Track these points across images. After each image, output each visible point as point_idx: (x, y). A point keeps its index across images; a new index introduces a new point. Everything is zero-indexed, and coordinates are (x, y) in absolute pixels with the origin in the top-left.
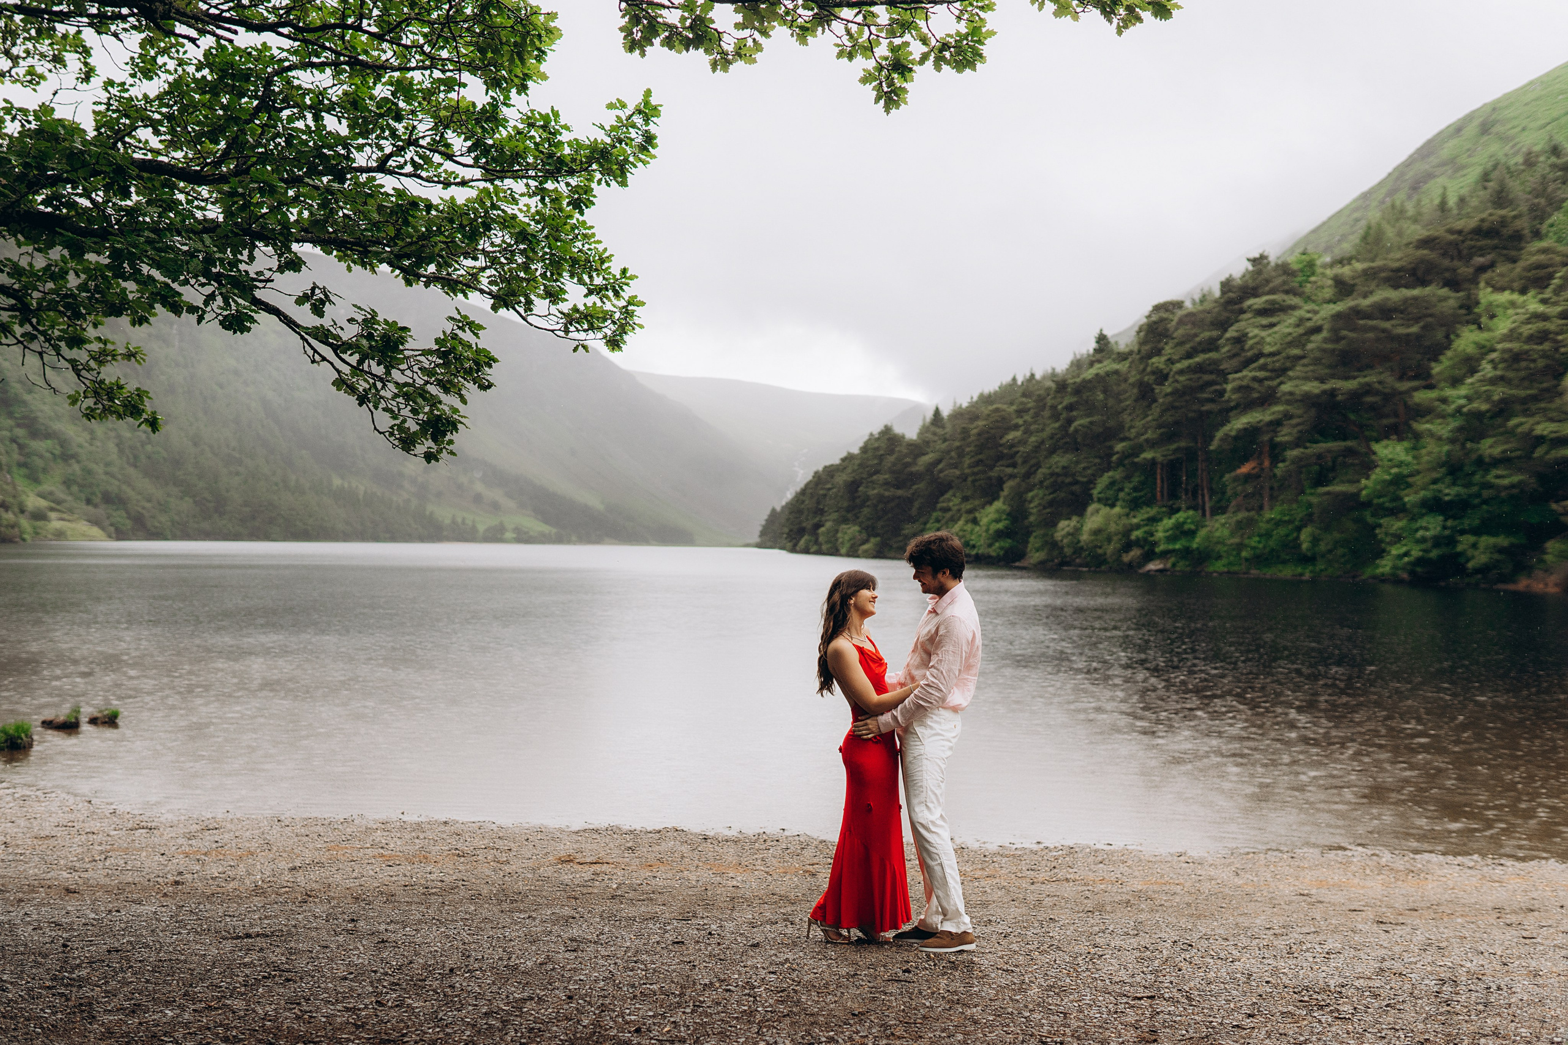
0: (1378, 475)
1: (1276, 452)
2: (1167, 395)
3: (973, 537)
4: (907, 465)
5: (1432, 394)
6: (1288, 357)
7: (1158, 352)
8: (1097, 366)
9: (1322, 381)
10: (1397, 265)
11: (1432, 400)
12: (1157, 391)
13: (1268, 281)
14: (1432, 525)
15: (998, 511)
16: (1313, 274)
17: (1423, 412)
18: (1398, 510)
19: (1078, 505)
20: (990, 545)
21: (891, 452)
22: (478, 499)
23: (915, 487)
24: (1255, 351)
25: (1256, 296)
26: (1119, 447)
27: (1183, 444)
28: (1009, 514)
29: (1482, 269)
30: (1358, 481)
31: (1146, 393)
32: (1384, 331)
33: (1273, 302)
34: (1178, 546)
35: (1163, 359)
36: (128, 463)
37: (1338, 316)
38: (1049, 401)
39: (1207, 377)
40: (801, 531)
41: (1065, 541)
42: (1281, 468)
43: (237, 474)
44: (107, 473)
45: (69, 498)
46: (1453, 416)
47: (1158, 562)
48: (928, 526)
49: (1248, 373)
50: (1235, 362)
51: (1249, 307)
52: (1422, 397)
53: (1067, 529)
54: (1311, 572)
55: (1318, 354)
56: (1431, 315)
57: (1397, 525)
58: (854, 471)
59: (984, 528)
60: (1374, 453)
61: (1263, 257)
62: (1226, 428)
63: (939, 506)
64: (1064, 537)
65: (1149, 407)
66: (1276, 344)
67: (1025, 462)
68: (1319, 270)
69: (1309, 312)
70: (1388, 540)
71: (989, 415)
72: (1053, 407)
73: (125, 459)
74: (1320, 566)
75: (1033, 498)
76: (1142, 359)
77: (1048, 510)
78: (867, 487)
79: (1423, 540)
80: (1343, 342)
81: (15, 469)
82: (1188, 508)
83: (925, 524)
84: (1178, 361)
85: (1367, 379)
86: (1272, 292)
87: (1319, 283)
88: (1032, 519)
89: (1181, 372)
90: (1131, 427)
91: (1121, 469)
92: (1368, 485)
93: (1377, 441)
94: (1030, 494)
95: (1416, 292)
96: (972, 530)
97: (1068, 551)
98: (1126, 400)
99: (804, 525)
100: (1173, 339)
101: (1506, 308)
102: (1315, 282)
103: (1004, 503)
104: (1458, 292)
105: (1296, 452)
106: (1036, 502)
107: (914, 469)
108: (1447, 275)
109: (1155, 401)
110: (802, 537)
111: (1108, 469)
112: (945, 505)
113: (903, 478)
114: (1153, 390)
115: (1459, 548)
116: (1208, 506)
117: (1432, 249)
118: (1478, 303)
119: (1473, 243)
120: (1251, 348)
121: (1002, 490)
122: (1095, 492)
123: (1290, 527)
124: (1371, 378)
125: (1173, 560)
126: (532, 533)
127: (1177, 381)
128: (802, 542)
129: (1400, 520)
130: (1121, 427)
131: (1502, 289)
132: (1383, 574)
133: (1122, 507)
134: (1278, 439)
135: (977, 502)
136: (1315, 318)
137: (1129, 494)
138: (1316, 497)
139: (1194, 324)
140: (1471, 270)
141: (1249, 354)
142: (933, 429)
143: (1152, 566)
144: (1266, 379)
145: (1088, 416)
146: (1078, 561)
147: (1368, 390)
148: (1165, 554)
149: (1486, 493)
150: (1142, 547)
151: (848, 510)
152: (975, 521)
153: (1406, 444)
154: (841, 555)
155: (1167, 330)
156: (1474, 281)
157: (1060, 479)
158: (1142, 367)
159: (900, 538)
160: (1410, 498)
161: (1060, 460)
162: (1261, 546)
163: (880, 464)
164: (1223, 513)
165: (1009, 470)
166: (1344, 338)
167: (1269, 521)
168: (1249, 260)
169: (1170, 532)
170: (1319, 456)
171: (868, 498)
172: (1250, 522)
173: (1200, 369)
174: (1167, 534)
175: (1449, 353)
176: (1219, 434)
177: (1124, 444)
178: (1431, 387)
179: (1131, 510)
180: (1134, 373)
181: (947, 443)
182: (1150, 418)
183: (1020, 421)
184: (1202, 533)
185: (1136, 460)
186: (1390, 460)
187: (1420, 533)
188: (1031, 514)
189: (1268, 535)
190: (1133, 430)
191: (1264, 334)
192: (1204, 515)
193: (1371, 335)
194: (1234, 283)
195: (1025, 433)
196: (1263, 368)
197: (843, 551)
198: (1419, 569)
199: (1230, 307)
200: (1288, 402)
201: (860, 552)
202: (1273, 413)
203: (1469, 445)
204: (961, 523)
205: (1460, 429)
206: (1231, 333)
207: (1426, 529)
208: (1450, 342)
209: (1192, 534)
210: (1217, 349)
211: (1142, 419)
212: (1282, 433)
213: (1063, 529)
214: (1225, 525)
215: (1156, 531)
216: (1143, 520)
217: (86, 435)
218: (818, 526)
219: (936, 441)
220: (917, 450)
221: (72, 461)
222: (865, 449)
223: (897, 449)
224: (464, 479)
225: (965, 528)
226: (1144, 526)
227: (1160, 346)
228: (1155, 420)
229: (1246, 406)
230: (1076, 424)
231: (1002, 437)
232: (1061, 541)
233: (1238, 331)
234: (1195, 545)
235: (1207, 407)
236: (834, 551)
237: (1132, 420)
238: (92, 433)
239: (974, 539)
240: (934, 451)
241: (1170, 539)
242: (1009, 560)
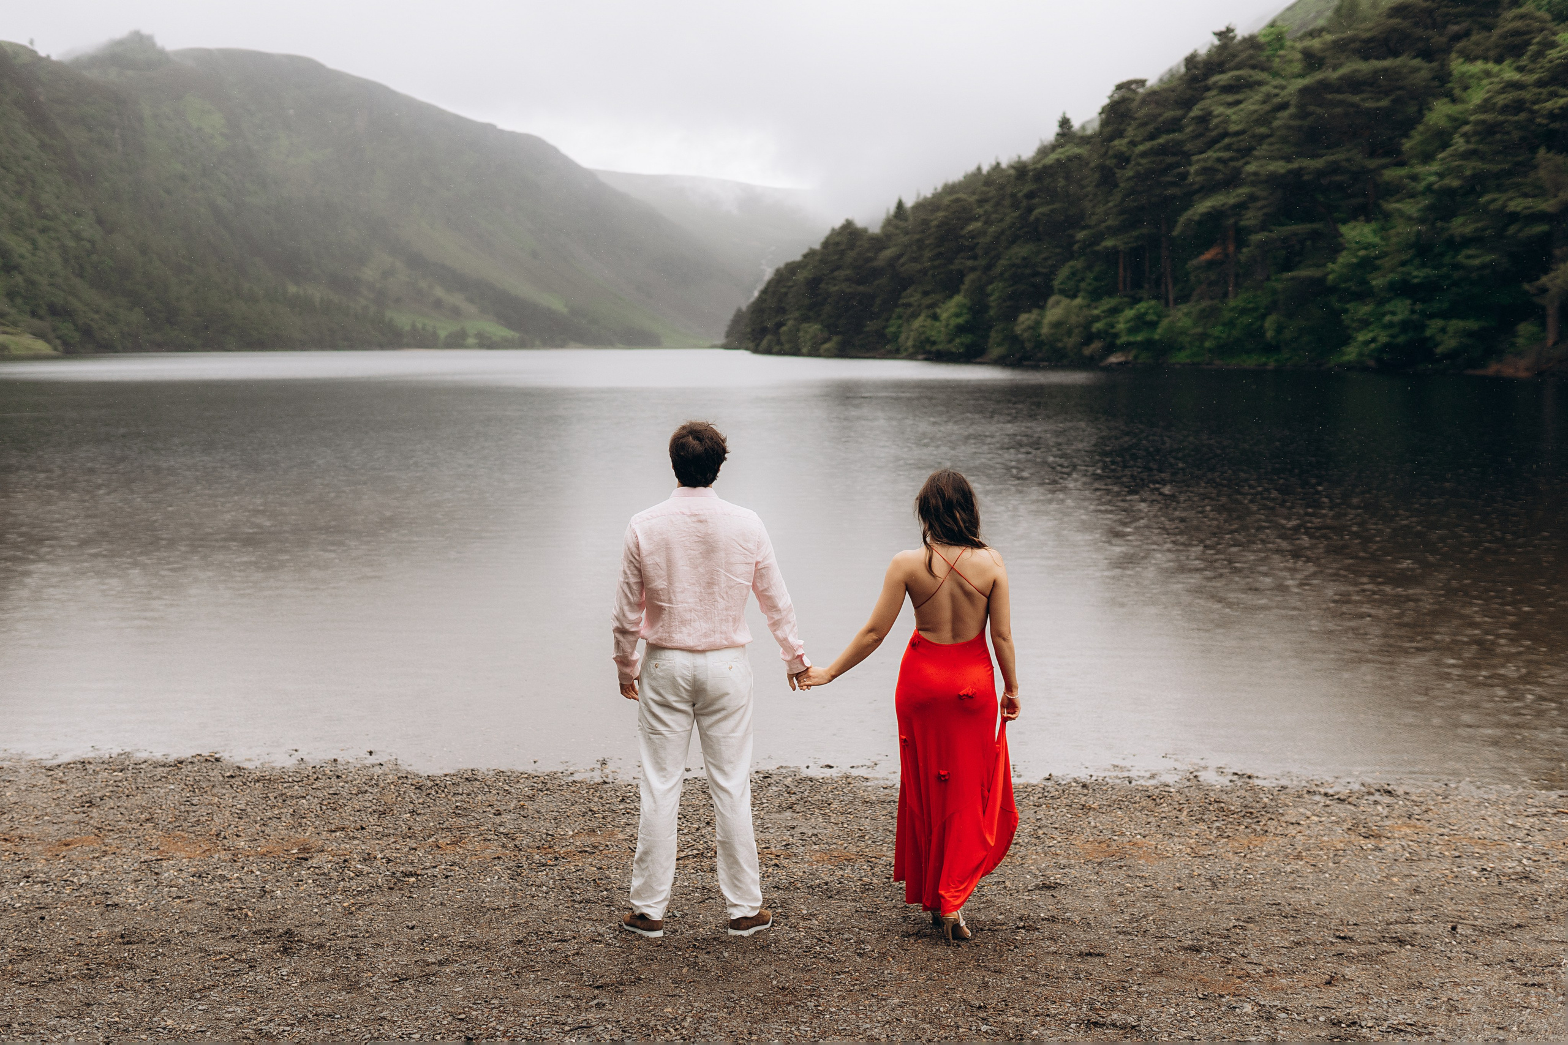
0: (1344, 258)
1: (1241, 236)
2: (1129, 179)
4: (869, 260)
5: (1403, 172)
6: (1254, 136)
7: (1120, 134)
8: (1060, 150)
9: (1288, 159)
10: (1368, 35)
11: (1401, 178)
12: (1118, 175)
13: (1234, 56)
14: (1400, 310)
15: (958, 305)
16: (1282, 47)
17: (1393, 190)
18: (1363, 294)
19: (1039, 297)
20: (950, 341)
21: (852, 246)
22: (438, 304)
23: (876, 283)
24: (1220, 130)
25: (1223, 72)
26: (1081, 235)
27: (1145, 231)
28: (970, 309)
29: (1457, 37)
30: (1324, 265)
31: (1107, 179)
32: (1353, 105)
33: (1238, 78)
34: (1139, 338)
35: (1126, 141)
36: (74, 273)
37: (1304, 91)
38: (1009, 190)
39: (1170, 160)
40: (764, 331)
41: (1026, 335)
42: (1245, 253)
44: (51, 284)
46: (1423, 193)
47: (1119, 354)
48: (892, 322)
49: (1212, 154)
50: (1199, 143)
51: (1215, 83)
52: (1392, 174)
53: (1028, 323)
54: (1276, 361)
55: (1284, 132)
56: (1402, 88)
57: (1365, 309)
58: (815, 267)
59: (944, 322)
60: (1341, 235)
61: (1229, 30)
62: (1189, 213)
63: (901, 301)
64: (1025, 330)
65: (1111, 192)
66: (1241, 122)
67: (985, 254)
68: (1288, 43)
70: (1354, 325)
71: (949, 206)
72: (1014, 196)
74: (1285, 354)
75: (994, 290)
76: (1104, 141)
77: (1008, 303)
78: (828, 283)
79: (1391, 325)
80: (1310, 118)
82: (1150, 298)
83: (887, 320)
84: (1141, 143)
85: (1332, 158)
86: (1238, 67)
87: (1289, 57)
88: (992, 313)
89: (1143, 155)
90: (1093, 214)
91: (1082, 258)
92: (1337, 267)
93: (1345, 222)
94: (990, 287)
95: (1387, 63)
96: (932, 326)
97: (1028, 346)
98: (1088, 185)
99: (766, 324)
100: (1135, 119)
101: (1480, 79)
102: (1284, 56)
103: (965, 297)
104: (1431, 62)
105: (1261, 236)
106: (996, 295)
107: (875, 264)
108: (1420, 45)
109: (1116, 186)
110: (765, 337)
111: (1069, 259)
112: (905, 301)
113: (864, 274)
114: (1114, 174)
115: (1428, 333)
116: (1171, 297)
117: (1404, 18)
118: (1450, 74)
119: (1445, 10)
120: (1217, 126)
121: (963, 283)
122: (1056, 283)
123: (1255, 315)
124: (1338, 156)
125: (1135, 352)
126: (495, 339)
127: (1139, 164)
128: (765, 342)
129: (1367, 305)
130: (1082, 214)
131: (1476, 58)
132: (1350, 362)
133: (1084, 298)
134: (1242, 223)
135: (937, 297)
136: (1283, 94)
137: (1090, 284)
138: (1282, 282)
139: (1157, 103)
140: (1444, 39)
141: (1214, 133)
142: (895, 221)
143: (1114, 359)
144: (1231, 159)
145: (1048, 204)
146: (1037, 355)
147: (1335, 168)
148: (1127, 347)
149: (1456, 275)
150: (1103, 339)
151: (809, 309)
152: (935, 317)
153: (1374, 225)
154: (803, 355)
155: (1129, 110)
156: (1448, 50)
157: (1020, 271)
158: (1103, 150)
159: (862, 336)
160: (1378, 281)
161: (1021, 250)
162: (1224, 336)
163: (840, 259)
164: (1187, 302)
165: (970, 263)
166: (1311, 114)
167: (1232, 310)
168: (1215, 34)
169: (1131, 324)
170: (1285, 240)
171: (829, 295)
172: (1214, 311)
173: (1163, 150)
174: (1128, 325)
175: (1420, 128)
176: (1182, 219)
177: (1084, 232)
178: (1402, 164)
179: (1093, 300)
180: (1095, 157)
181: (908, 236)
182: (1111, 204)
183: (981, 211)
184: (1165, 323)
185: (1097, 248)
186: (1357, 243)
187: (1388, 318)
188: (991, 307)
189: (1231, 324)
190: (1094, 218)
191: (1229, 111)
192: (1167, 304)
193: (1338, 110)
194: (1199, 59)
195: (985, 223)
196: (1228, 148)
197: (805, 350)
198: (1386, 357)
199: (1195, 85)
200: (1253, 184)
201: (821, 351)
202: (1238, 196)
203: (1439, 224)
204: (921, 318)
205: (1431, 208)
206: (1196, 112)
207: (1393, 313)
208: (1422, 116)
209: (1153, 325)
210: (1180, 130)
211: (1104, 205)
212: (1247, 216)
213: (1023, 323)
214: (1187, 315)
215: (1118, 322)
216: (1103, 312)
217: (30, 247)
218: (780, 325)
219: (897, 235)
220: (878, 243)
221: (15, 273)
222: (826, 244)
223: (859, 243)
224: (423, 284)
225: (926, 324)
226: (1106, 317)
227: (1122, 127)
228: (1115, 206)
229: (1208, 189)
230: (1036, 212)
231: (962, 228)
232: (1022, 335)
233: (1201, 110)
234: (1157, 337)
235: (1169, 192)
236: (796, 352)
237: (1094, 207)
238: (34, 243)
239: (934, 334)
240: (895, 245)
241: (1131, 331)
242: (970, 356)
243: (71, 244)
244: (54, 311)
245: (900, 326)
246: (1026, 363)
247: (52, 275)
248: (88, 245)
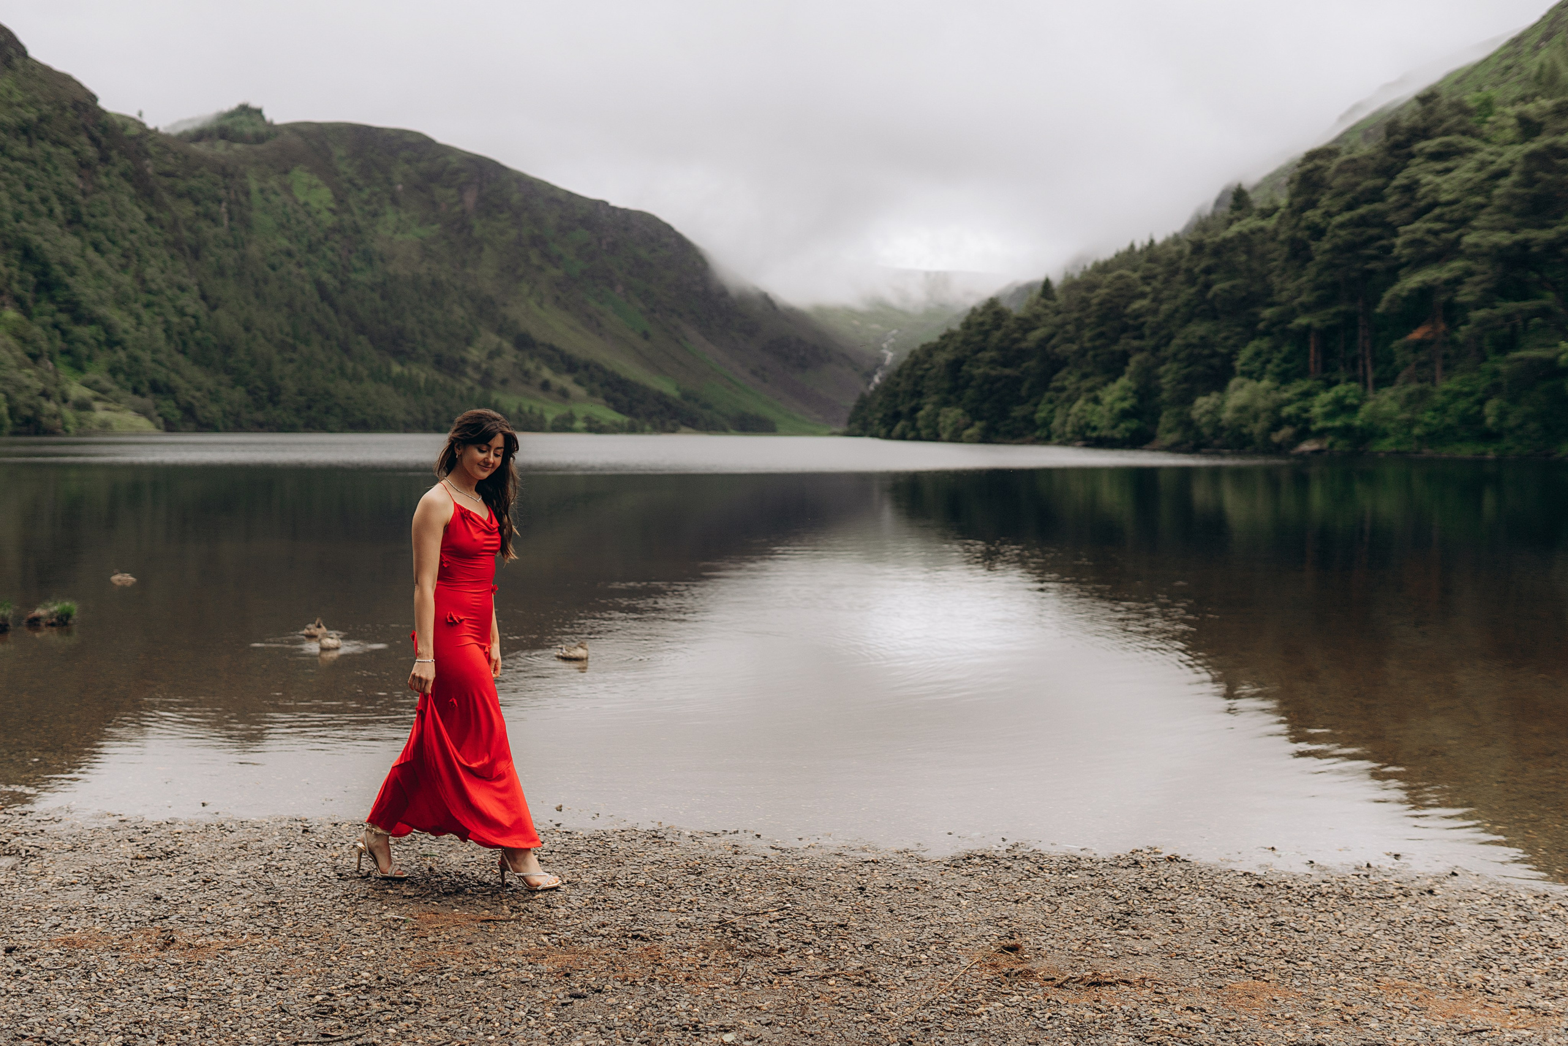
2: (1325, 252)
3: (1095, 418)
4: (1016, 341)
6: (1467, 207)
7: (1312, 204)
8: (1237, 224)
9: (1513, 231)
12: (1313, 248)
13: (1441, 121)
15: (1124, 388)
16: (1491, 113)
19: (1218, 379)
20: (1114, 427)
21: (998, 327)
22: (545, 386)
23: (1025, 365)
24: (1429, 200)
25: (1427, 137)
26: (1267, 313)
27: (1342, 308)
28: (1136, 392)
30: (1555, 344)
31: (1299, 252)
33: (1448, 145)
34: (1338, 423)
35: (1319, 212)
36: (176, 349)
37: (1531, 156)
38: (1184, 264)
39: (1371, 231)
40: (897, 416)
41: (1204, 420)
42: (1463, 333)
43: (291, 361)
44: (154, 361)
45: (115, 387)
47: (1312, 442)
48: (1040, 407)
49: (1420, 226)
50: (1405, 214)
51: (1421, 150)
53: (1206, 407)
54: (1496, 450)
55: (1505, 201)
58: (956, 349)
59: (1107, 407)
61: (1436, 94)
62: (1397, 288)
63: (1053, 385)
64: (1202, 415)
65: (1303, 266)
66: (1454, 191)
67: (1154, 333)
68: (1499, 109)
69: (1492, 154)
71: (1111, 283)
72: (1189, 271)
73: (173, 345)
74: (1508, 442)
75: (1167, 371)
76: (1294, 212)
77: (1184, 386)
78: (971, 366)
80: (1539, 185)
81: (57, 357)
82: (1349, 380)
83: (1036, 405)
84: (1339, 212)
85: (1564, 228)
86: (1447, 132)
87: (1500, 123)
88: (1165, 396)
89: (1342, 226)
90: (1282, 290)
91: (1267, 339)
94: (1162, 369)
96: (1094, 410)
97: (1206, 431)
98: (1275, 260)
99: (900, 408)
100: (1331, 188)
102: (1493, 123)
103: (1130, 379)
105: (1482, 313)
106: (1169, 377)
107: (1024, 345)
109: (1310, 259)
110: (898, 422)
111: (1252, 338)
112: (1058, 384)
113: (1011, 356)
114: (1307, 247)
116: (1370, 378)
120: (1424, 196)
121: (1127, 364)
122: (1238, 364)
123: (1472, 399)
125: (1329, 439)
126: (603, 423)
127: (1335, 236)
128: (898, 428)
130: (1269, 291)
133: (1271, 381)
134: (1460, 299)
135: (1099, 379)
136: (1500, 160)
137: (1278, 366)
138: (1504, 364)
139: (1355, 172)
141: (1422, 203)
142: (1043, 301)
143: (1307, 446)
144: (1444, 231)
145: (1228, 279)
146: (1217, 442)
147: (1565, 240)
148: (1321, 434)
150: (1294, 425)
151: (950, 391)
152: (1097, 401)
154: (942, 441)
155: (1323, 179)
157: (1196, 351)
158: (1294, 221)
159: (1008, 422)
161: (1198, 329)
162: (1435, 422)
163: (984, 340)
164: (1391, 385)
165: (1136, 343)
166: (1537, 181)
167: (1445, 393)
168: (1418, 98)
169: (1329, 408)
170: (1508, 317)
171: (972, 378)
172: (1423, 395)
173: (1362, 222)
174: (1325, 410)
176: (1387, 295)
177: (1272, 310)
179: (1282, 383)
180: (1284, 228)
181: (1061, 316)
182: (1304, 279)
183: (1148, 289)
184: (1367, 407)
185: (1290, 326)
188: (1161, 390)
189: (1442, 410)
190: (1285, 294)
191: (1439, 180)
192: (1365, 386)
194: (1401, 124)
195: (1154, 300)
197: (945, 436)
199: (1396, 152)
200: (1473, 257)
201: (964, 437)
202: (1451, 270)
204: (1080, 402)
206: (1400, 180)
209: (1354, 409)
210: (1382, 199)
211: (1295, 280)
212: (1463, 292)
213: (1201, 407)
214: (1393, 398)
215: (1312, 406)
216: (1295, 395)
217: (132, 321)
218: (916, 409)
219: (1047, 315)
220: (1026, 324)
221: (118, 348)
222: (967, 325)
223: (1005, 323)
224: (530, 365)
225: (1086, 408)
226: (1299, 400)
227: (1315, 197)
228: (1310, 281)
229: (1419, 263)
230: (1216, 288)
231: (1125, 307)
232: (1199, 420)
233: (1408, 178)
234: (1357, 422)
235: (1371, 266)
236: (935, 437)
237: (1282, 282)
238: (138, 317)
239: (1095, 420)
240: (1045, 326)
241: (1328, 416)
242: (1137, 441)
243: (175, 319)
244: (156, 388)
245: (1052, 411)
246: (1204, 450)
247: (155, 351)
248: (192, 321)
